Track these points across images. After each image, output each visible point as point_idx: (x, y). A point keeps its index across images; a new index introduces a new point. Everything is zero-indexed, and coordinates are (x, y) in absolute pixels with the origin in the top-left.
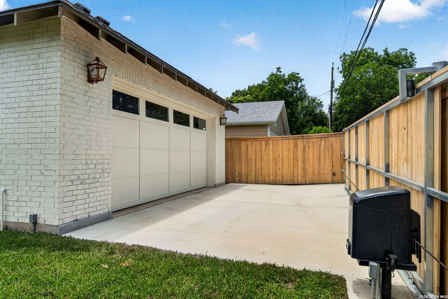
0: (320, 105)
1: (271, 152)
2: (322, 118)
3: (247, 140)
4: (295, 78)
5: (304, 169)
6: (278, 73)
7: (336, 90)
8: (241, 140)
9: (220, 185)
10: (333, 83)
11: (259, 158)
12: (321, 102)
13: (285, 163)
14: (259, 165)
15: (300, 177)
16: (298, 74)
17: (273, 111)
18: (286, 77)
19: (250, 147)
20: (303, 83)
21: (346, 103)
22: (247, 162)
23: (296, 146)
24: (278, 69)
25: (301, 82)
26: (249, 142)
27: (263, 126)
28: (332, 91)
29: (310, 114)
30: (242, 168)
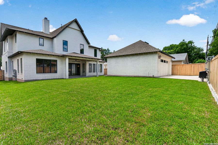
0: (203, 50)
1: (184, 68)
2: (203, 56)
3: (177, 65)
4: (191, 42)
5: (194, 72)
6: (184, 42)
7: (210, 45)
8: (175, 65)
9: (171, 75)
10: (208, 42)
11: (181, 69)
12: (203, 49)
13: (188, 70)
14: (180, 71)
15: (192, 74)
16: (192, 41)
17: (183, 56)
18: (187, 42)
19: (178, 67)
20: (194, 44)
21: (214, 50)
22: (177, 70)
23: (191, 66)
24: (183, 40)
25: (193, 43)
26: (178, 66)
27: (181, 61)
28: (207, 46)
29: (198, 54)
30: (175, 72)
